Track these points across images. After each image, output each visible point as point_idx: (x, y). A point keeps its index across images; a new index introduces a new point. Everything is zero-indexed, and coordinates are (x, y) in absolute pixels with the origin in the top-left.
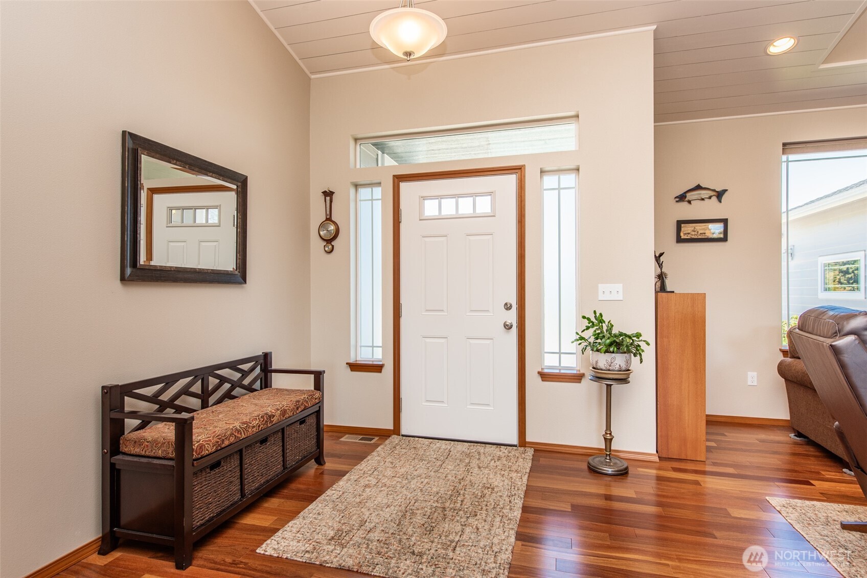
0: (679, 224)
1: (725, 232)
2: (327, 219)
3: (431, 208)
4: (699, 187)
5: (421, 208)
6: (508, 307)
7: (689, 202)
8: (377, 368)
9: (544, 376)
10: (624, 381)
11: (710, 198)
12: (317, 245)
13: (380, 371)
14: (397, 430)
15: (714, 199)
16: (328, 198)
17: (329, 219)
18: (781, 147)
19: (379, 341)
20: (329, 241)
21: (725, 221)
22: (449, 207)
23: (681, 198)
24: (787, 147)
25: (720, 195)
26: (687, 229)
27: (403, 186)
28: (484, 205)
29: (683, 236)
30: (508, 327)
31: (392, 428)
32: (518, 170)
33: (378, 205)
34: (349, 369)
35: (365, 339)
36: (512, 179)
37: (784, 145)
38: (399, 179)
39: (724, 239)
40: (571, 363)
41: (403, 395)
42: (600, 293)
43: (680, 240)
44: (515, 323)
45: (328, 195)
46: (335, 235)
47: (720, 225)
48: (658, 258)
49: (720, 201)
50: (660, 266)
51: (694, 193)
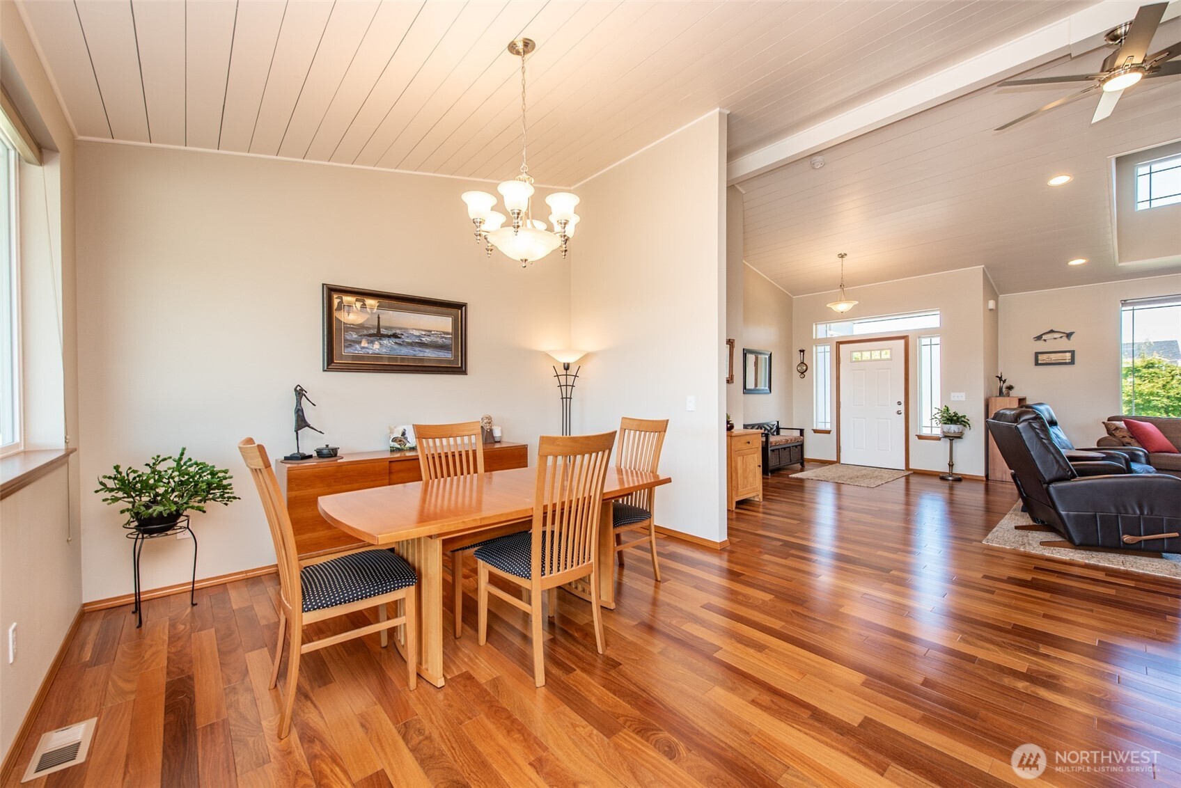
0: (1037, 354)
1: (1073, 359)
3: (857, 355)
4: (1052, 331)
5: (852, 356)
6: (899, 403)
7: (1045, 340)
8: (828, 432)
9: (920, 437)
10: (959, 437)
12: (796, 375)
14: (838, 461)
15: (1065, 339)
16: (801, 353)
17: (802, 363)
19: (828, 420)
20: (802, 373)
21: (1072, 352)
22: (866, 355)
23: (1039, 338)
24: (1125, 302)
25: (1069, 335)
26: (1042, 358)
27: (842, 346)
28: (886, 355)
29: (1040, 362)
30: (899, 413)
31: (836, 460)
32: (905, 338)
33: (828, 355)
34: (815, 431)
35: (821, 418)
36: (902, 342)
37: (1122, 300)
38: (839, 343)
39: (1072, 362)
40: (937, 432)
41: (842, 444)
42: (952, 397)
43: (1037, 364)
44: (903, 412)
45: (802, 351)
46: (806, 371)
47: (1069, 354)
48: (1000, 378)
49: (1069, 339)
50: (1004, 381)
51: (1048, 335)
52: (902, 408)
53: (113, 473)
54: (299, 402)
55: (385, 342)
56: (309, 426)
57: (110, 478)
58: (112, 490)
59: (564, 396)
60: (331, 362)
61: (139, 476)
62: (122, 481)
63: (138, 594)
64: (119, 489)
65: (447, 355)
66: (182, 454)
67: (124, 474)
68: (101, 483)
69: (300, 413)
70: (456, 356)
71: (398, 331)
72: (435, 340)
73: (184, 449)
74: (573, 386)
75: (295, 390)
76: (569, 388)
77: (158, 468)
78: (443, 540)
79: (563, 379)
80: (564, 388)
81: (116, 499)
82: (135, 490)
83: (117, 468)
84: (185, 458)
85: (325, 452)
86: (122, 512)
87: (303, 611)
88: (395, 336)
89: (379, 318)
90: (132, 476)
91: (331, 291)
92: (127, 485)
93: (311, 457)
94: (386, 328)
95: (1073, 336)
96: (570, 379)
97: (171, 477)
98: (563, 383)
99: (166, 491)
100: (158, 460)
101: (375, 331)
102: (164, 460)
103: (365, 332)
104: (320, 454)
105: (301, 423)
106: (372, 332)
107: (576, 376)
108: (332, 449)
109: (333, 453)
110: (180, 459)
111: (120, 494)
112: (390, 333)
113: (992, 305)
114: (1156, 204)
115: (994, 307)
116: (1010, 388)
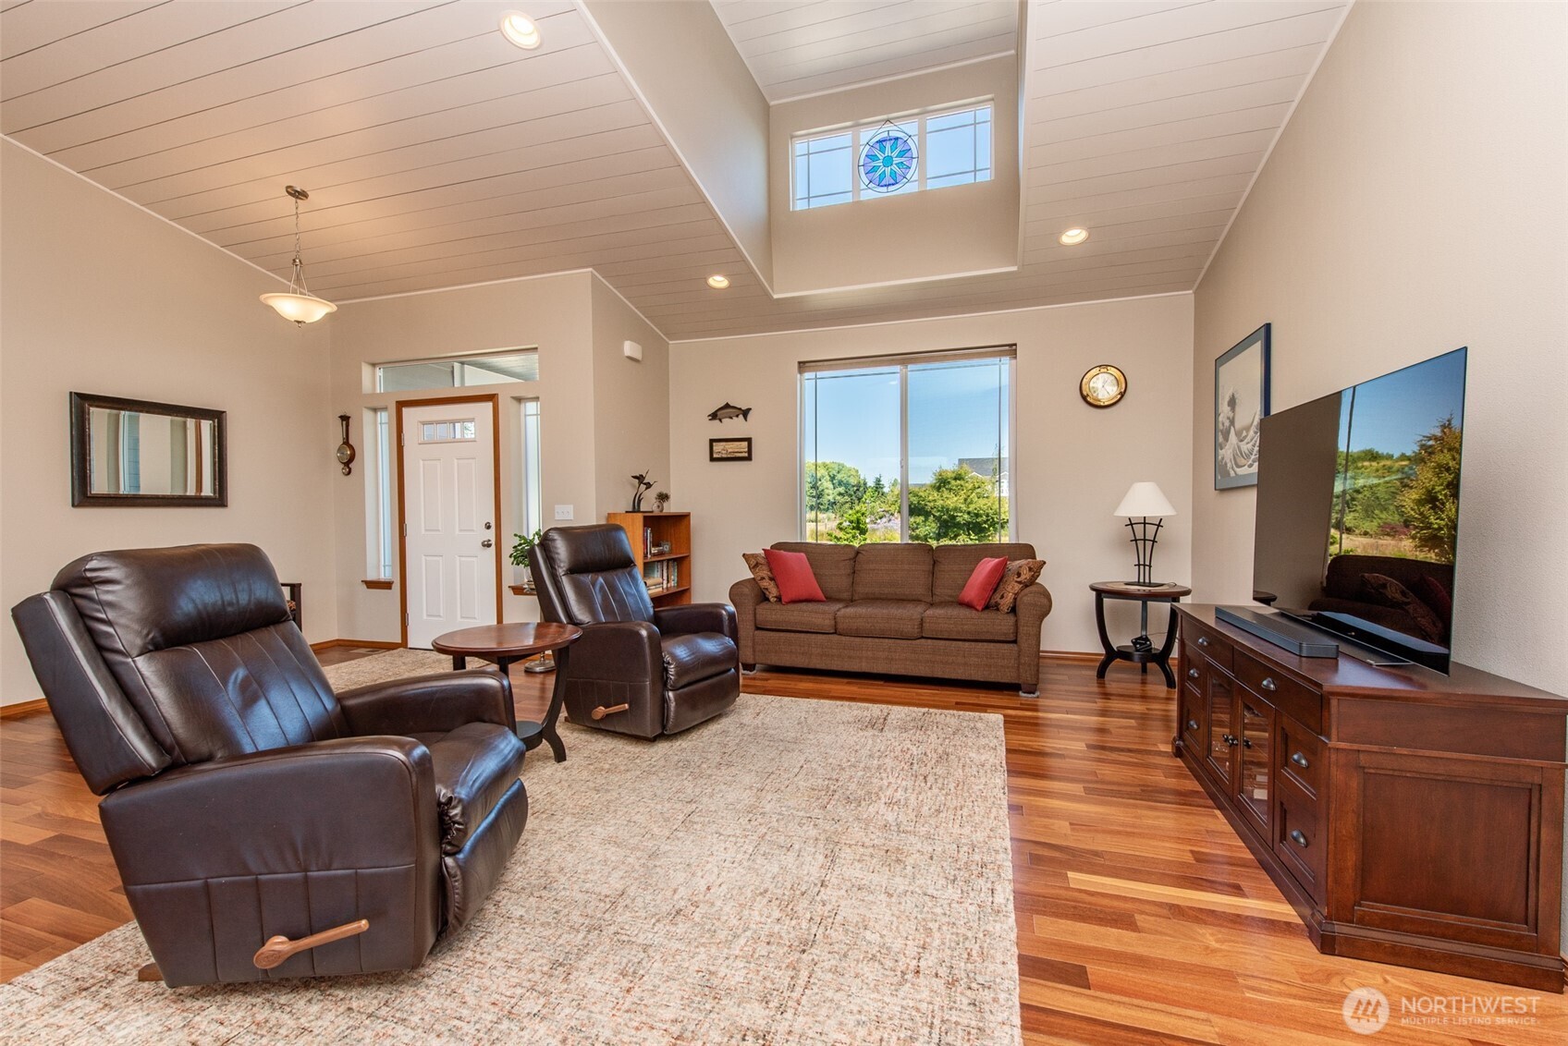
1: (750, 451)
2: (344, 443)
5: (420, 433)
6: (488, 526)
7: (720, 420)
8: (387, 585)
9: (517, 590)
11: (737, 416)
12: (336, 467)
13: (390, 588)
14: (404, 644)
15: (741, 416)
16: (344, 423)
17: (346, 442)
18: (796, 365)
19: (389, 560)
20: (346, 464)
21: (749, 440)
23: (714, 416)
24: (803, 366)
25: (745, 413)
26: (718, 447)
28: (471, 430)
29: (715, 456)
30: (487, 544)
31: (400, 641)
32: (492, 398)
33: (386, 429)
34: (365, 586)
36: (490, 405)
37: (799, 363)
38: (401, 405)
39: (752, 460)
41: (409, 611)
43: (712, 459)
44: (492, 542)
45: (345, 419)
46: (352, 458)
47: (746, 444)
48: (640, 478)
49: (746, 419)
50: (649, 486)
51: (724, 412)
52: (491, 535)
95: (751, 412)
113: (629, 348)
114: (815, 204)
115: (638, 356)
116: (663, 497)
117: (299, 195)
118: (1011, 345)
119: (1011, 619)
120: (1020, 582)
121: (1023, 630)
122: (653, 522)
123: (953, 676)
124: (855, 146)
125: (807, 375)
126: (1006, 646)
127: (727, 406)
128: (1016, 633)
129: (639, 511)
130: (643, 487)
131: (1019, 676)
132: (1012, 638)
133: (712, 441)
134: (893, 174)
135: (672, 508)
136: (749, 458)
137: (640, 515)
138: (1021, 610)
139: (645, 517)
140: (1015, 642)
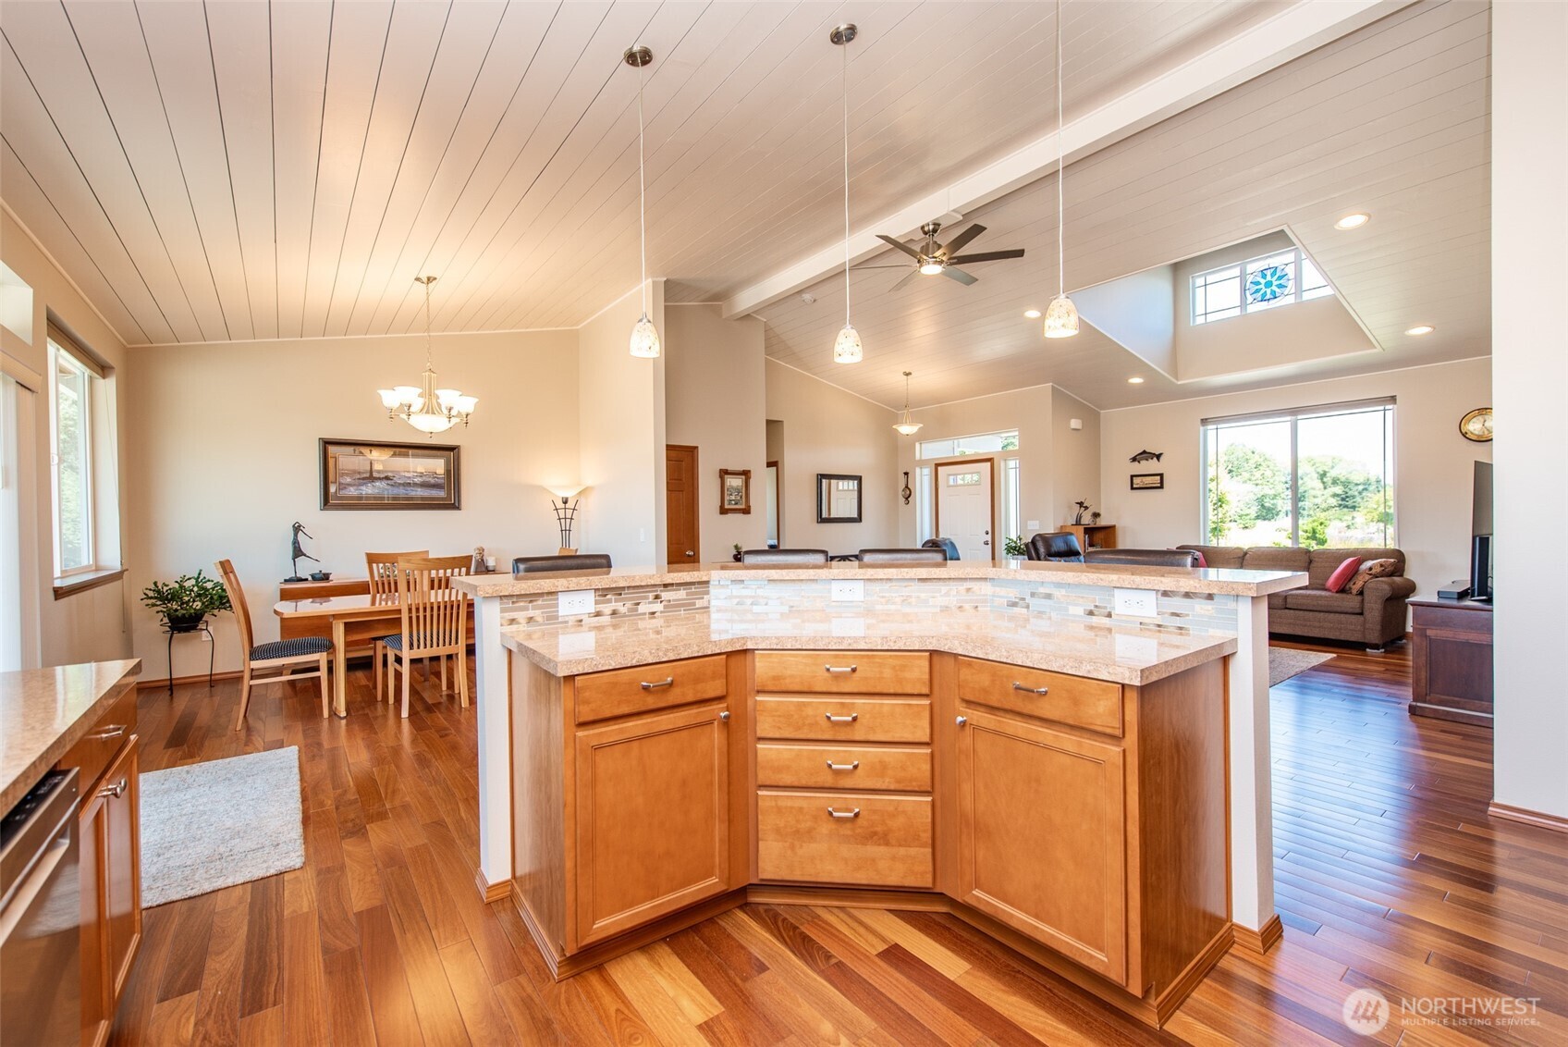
1: (1162, 482)
2: (905, 487)
3: (952, 479)
5: (948, 481)
6: (986, 532)
7: (1139, 462)
11: (1152, 459)
12: (902, 500)
15: (1155, 459)
16: (906, 476)
17: (907, 487)
18: (1201, 420)
20: (907, 499)
21: (1161, 474)
22: (960, 479)
23: (1134, 459)
24: (1204, 421)
25: (1159, 457)
26: (1136, 481)
27: (939, 468)
28: (976, 479)
29: (1135, 486)
30: (986, 543)
32: (990, 460)
33: (928, 478)
36: (989, 464)
37: (1203, 419)
38: (937, 465)
42: (1028, 525)
43: (1132, 488)
44: (990, 542)
45: (906, 474)
46: (909, 496)
47: (1159, 477)
48: (1081, 504)
49: (1158, 460)
50: (1086, 508)
51: (1144, 455)
52: (989, 538)
53: (153, 587)
54: (296, 535)
55: (378, 484)
56: (305, 555)
57: (150, 590)
58: (151, 598)
59: (564, 528)
60: (326, 502)
61: (170, 589)
62: (159, 592)
63: (171, 679)
64: (156, 598)
65: (442, 494)
66: (200, 574)
67: (160, 587)
68: (145, 594)
69: (296, 544)
70: (449, 493)
71: (390, 474)
72: (427, 480)
73: (201, 570)
74: (571, 519)
75: (294, 526)
76: (568, 521)
77: (185, 584)
78: (346, 624)
79: (562, 513)
80: (563, 521)
81: (154, 605)
82: (167, 599)
83: (155, 584)
84: (201, 577)
85: (317, 576)
86: (158, 612)
87: (250, 660)
88: (387, 478)
89: (371, 463)
90: (165, 588)
91: (326, 443)
92: (162, 596)
93: (306, 580)
94: (379, 472)
95: (1162, 455)
96: (569, 513)
97: (192, 590)
98: (562, 516)
99: (189, 600)
100: (184, 579)
101: (368, 475)
102: (189, 579)
103: (358, 476)
104: (314, 578)
105: (298, 552)
106: (365, 475)
107: (574, 509)
108: (324, 574)
109: (326, 577)
110: (198, 577)
111: (159, 603)
112: (382, 476)
113: (1075, 423)
114: (1211, 318)
115: (1079, 427)
116: (1096, 515)
117: (908, 374)
118: (1392, 397)
119: (1359, 598)
120: (1370, 574)
121: (1367, 606)
122: (1090, 531)
123: (1311, 634)
124: (1243, 277)
125: (1210, 427)
126: (1354, 617)
127: (1144, 452)
128: (1362, 608)
129: (1080, 525)
130: (1083, 509)
131: (1365, 638)
132: (1358, 611)
133: (1132, 477)
134: (1273, 293)
135: (1102, 522)
136: (1161, 487)
137: (1080, 527)
138: (1366, 593)
139: (1085, 529)
140: (1361, 614)
